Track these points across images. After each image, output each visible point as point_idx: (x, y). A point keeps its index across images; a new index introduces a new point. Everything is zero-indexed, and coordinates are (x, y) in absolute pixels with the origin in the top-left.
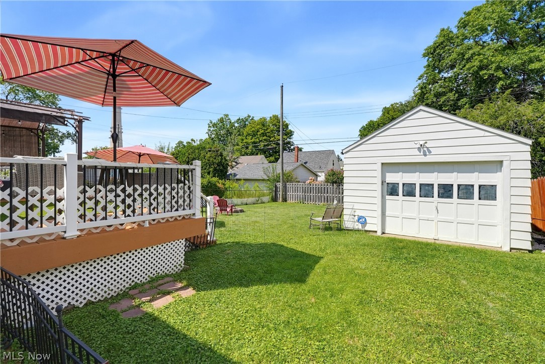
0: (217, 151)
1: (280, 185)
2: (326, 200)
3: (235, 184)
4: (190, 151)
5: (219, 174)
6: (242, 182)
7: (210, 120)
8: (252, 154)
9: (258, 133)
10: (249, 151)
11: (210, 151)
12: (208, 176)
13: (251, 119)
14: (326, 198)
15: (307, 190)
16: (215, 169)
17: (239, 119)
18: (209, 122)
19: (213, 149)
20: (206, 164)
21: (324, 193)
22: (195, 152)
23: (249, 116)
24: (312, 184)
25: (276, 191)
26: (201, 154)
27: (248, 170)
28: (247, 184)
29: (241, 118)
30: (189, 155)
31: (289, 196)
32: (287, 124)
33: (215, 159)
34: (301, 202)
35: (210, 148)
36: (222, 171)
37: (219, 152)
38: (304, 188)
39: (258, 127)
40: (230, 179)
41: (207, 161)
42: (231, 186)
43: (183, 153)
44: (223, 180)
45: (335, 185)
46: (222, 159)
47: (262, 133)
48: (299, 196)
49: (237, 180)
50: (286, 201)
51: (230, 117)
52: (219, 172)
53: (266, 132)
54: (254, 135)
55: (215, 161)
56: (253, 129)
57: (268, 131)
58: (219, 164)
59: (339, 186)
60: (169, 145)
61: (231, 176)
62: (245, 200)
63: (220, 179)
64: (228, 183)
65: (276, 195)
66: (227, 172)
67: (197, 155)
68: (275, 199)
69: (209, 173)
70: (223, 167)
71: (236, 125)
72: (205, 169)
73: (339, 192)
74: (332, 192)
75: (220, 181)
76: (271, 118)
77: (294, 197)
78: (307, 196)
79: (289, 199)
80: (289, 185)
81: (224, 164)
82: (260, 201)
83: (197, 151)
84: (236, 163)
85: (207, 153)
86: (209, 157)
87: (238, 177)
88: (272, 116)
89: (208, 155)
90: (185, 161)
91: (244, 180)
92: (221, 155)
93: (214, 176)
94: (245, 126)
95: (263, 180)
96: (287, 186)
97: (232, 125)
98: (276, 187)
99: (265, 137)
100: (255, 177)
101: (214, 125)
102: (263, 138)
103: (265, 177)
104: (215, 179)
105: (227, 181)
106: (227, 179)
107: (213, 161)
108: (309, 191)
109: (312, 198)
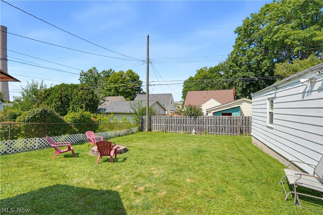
0: (88, 89)
1: (146, 118)
2: (185, 129)
3: (105, 117)
4: (62, 89)
5: (90, 108)
6: (112, 115)
7: (82, 71)
8: (114, 95)
9: (119, 81)
10: (112, 93)
11: (82, 89)
12: (81, 110)
13: (112, 72)
14: (185, 127)
15: (169, 121)
16: (87, 105)
17: (104, 71)
18: (81, 72)
19: (85, 88)
20: (79, 100)
21: (183, 124)
22: (68, 90)
23: (111, 70)
24: (173, 117)
25: (142, 123)
26: (73, 91)
27: (115, 105)
28: (116, 117)
29: (105, 71)
30: (62, 92)
31: (154, 126)
32: (138, 76)
33: (87, 96)
34: (163, 132)
35: (82, 87)
36: (93, 106)
37: (90, 91)
38: (166, 120)
39: (119, 77)
40: (101, 113)
41: (79, 97)
42: (102, 119)
43: (56, 91)
44: (95, 114)
45: (192, 117)
46: (93, 96)
47: (121, 81)
48: (162, 126)
49: (107, 113)
50: (151, 131)
51: (97, 69)
52: (91, 107)
53: (124, 80)
54: (115, 82)
55: (87, 98)
56: (115, 78)
57: (126, 80)
58: (91, 100)
59: (196, 118)
60: (42, 83)
61: (101, 110)
62: (118, 132)
63: (91, 113)
64: (99, 117)
65: (142, 125)
66: (97, 107)
67: (70, 92)
68: (141, 129)
69: (82, 107)
70: (94, 103)
71: (102, 75)
72: (78, 104)
73: (196, 123)
74: (189, 122)
75: (92, 115)
76: (127, 71)
77: (158, 127)
78: (168, 126)
79: (154, 129)
80: (153, 118)
81: (95, 100)
82: (130, 132)
83: (69, 89)
84: (104, 100)
85: (79, 91)
86: (82, 95)
87: (107, 111)
88: (128, 70)
89: (81, 92)
90: (58, 97)
91: (114, 113)
92: (93, 93)
93: (86, 110)
94: (109, 76)
95: (131, 114)
96: (152, 118)
97: (99, 75)
98: (142, 119)
99: (123, 84)
100: (122, 111)
101: (85, 75)
102: (122, 85)
103: (132, 111)
104: (87, 113)
105: (98, 115)
106: (99, 113)
107: (85, 97)
108: (171, 122)
109: (173, 128)
